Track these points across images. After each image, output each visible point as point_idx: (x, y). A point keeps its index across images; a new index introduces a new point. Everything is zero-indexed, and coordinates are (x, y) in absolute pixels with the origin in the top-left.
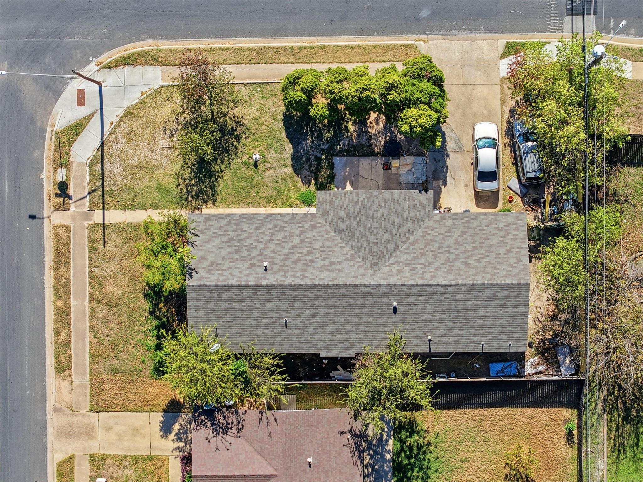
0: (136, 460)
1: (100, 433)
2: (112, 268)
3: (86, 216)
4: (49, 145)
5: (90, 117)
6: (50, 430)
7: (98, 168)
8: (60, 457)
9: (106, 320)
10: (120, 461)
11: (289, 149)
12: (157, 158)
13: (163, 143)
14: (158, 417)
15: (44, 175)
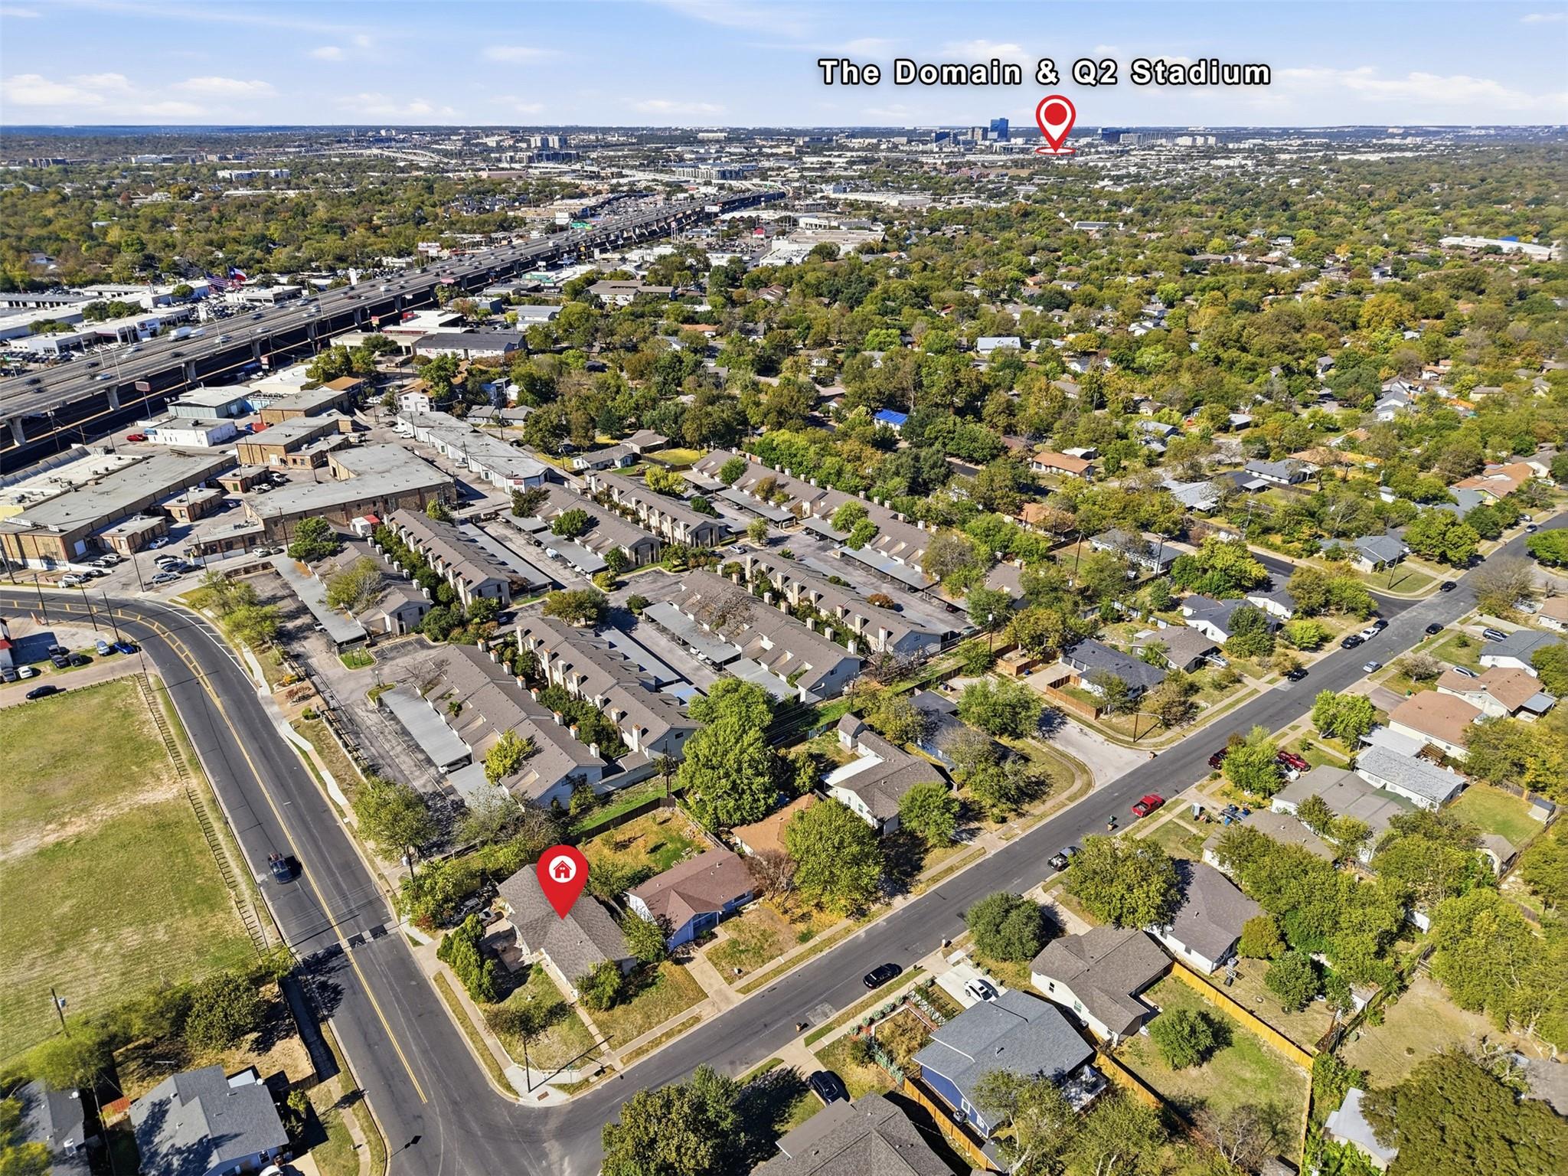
0: (715, 965)
1: (716, 987)
2: (628, 1026)
3: (609, 1055)
4: (579, 1095)
5: (553, 1085)
6: (731, 1007)
7: (578, 1063)
8: (741, 996)
9: (658, 1015)
10: (722, 971)
11: (517, 991)
12: (556, 1038)
13: (546, 1041)
14: (687, 965)
15: (599, 1087)
